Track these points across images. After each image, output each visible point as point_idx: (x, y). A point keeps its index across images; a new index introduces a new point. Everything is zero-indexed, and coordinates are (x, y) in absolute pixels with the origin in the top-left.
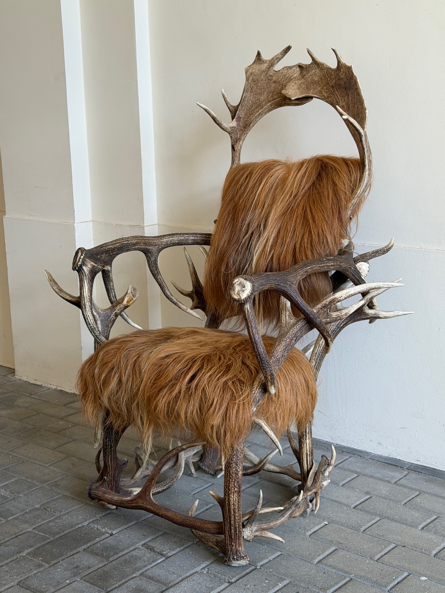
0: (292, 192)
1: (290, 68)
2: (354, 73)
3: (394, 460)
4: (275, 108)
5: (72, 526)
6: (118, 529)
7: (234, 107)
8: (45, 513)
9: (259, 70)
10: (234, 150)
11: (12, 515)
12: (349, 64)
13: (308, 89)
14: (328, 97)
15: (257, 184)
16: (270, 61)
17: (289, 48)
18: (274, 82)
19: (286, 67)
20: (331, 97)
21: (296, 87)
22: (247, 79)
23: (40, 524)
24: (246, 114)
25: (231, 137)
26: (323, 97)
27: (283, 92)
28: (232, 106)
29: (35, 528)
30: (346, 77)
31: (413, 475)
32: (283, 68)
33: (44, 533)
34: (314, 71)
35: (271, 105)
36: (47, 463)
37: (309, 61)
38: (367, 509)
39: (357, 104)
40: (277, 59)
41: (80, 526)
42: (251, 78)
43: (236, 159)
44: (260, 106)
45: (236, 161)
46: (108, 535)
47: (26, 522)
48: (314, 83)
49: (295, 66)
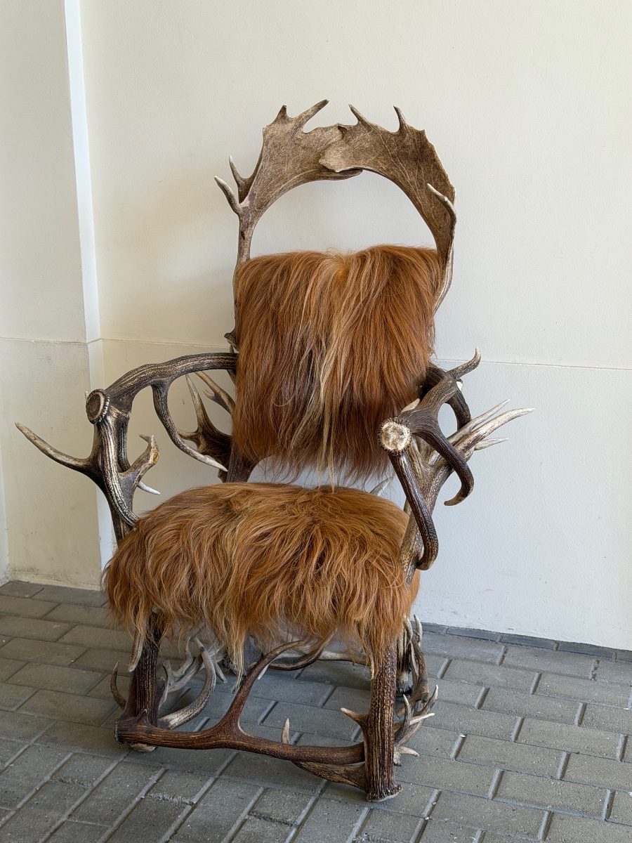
0: (359, 296)
1: (326, 129)
2: (429, 140)
3: (478, 632)
4: (304, 182)
5: (127, 802)
6: (197, 795)
7: (244, 180)
8: (69, 788)
9: (282, 131)
10: (244, 238)
11: (19, 799)
12: (419, 129)
13: (356, 157)
14: (388, 170)
15: (303, 287)
16: (297, 120)
17: (325, 103)
18: (304, 148)
19: (320, 128)
20: (392, 170)
21: (339, 155)
22: (266, 143)
23: (73, 807)
24: (262, 190)
25: (241, 221)
26: (380, 170)
27: (322, 162)
28: (241, 179)
29: (70, 815)
30: (415, 145)
31: (514, 651)
32: (315, 130)
33: (91, 820)
34: (362, 134)
35: (299, 178)
36: (13, 706)
37: (353, 121)
38: (497, 707)
39: (434, 178)
40: (306, 117)
41: (137, 799)
42: (271, 142)
43: (246, 249)
44: (283, 179)
45: (246, 254)
46: (189, 808)
47: (50, 808)
48: (362, 150)
49: (332, 127)
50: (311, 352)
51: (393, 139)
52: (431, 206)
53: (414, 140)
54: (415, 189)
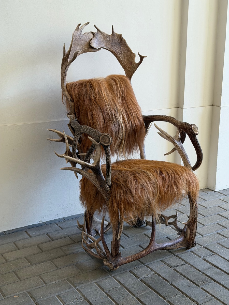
50: (114, 114)
51: (110, 37)
52: (125, 60)
53: (118, 37)
54: (120, 55)
